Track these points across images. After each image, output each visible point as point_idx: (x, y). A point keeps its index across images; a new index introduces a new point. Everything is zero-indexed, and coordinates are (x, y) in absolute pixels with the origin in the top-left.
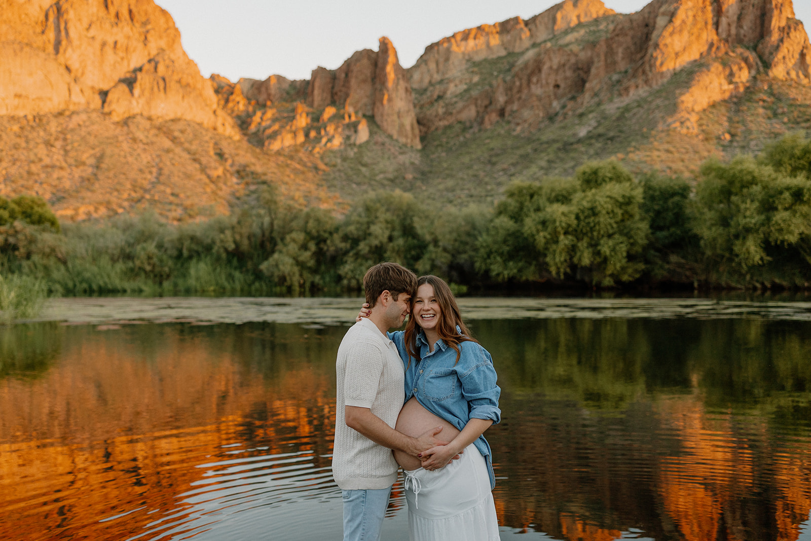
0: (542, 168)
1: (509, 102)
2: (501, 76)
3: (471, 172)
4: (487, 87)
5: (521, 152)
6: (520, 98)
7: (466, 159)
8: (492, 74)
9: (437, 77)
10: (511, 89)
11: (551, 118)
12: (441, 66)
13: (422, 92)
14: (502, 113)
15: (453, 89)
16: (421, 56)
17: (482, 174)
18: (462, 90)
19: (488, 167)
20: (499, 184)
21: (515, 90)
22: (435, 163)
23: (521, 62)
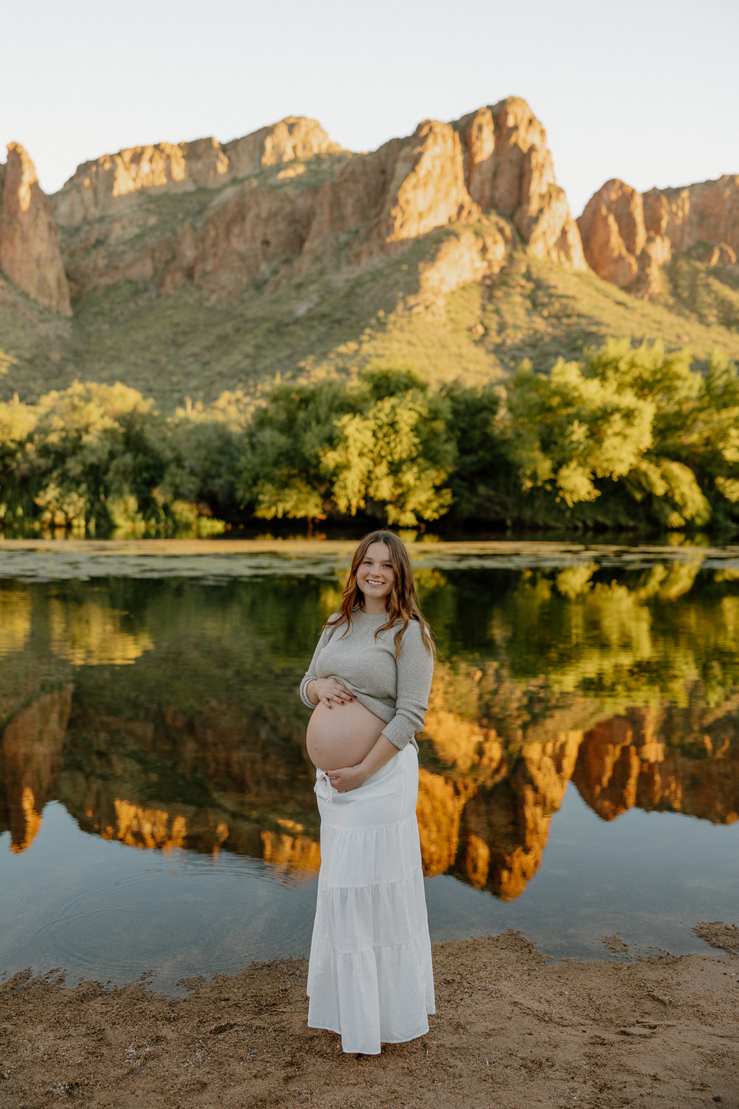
0: (247, 356)
1: (201, 258)
2: (189, 220)
3: (148, 356)
4: (169, 235)
5: (218, 331)
6: (215, 255)
7: (140, 336)
8: (176, 217)
9: (94, 212)
10: (203, 241)
11: (259, 286)
12: (101, 196)
13: (73, 232)
14: (190, 274)
15: (118, 232)
16: (71, 179)
17: (164, 360)
18: (132, 235)
19: (172, 351)
20: (188, 375)
21: (209, 242)
22: (93, 339)
23: (217, 201)
